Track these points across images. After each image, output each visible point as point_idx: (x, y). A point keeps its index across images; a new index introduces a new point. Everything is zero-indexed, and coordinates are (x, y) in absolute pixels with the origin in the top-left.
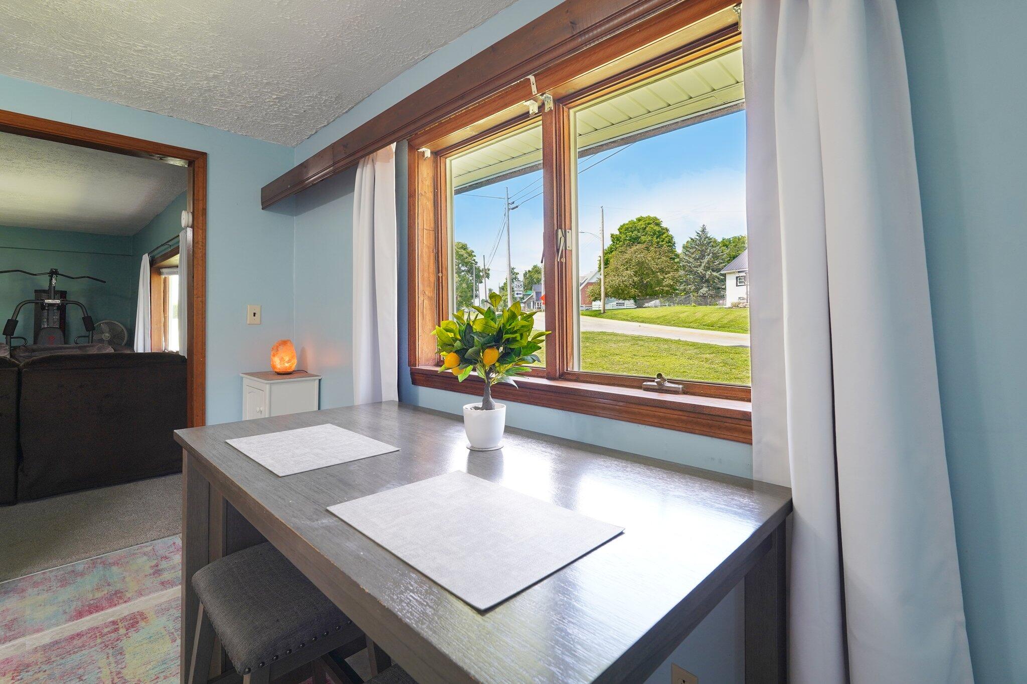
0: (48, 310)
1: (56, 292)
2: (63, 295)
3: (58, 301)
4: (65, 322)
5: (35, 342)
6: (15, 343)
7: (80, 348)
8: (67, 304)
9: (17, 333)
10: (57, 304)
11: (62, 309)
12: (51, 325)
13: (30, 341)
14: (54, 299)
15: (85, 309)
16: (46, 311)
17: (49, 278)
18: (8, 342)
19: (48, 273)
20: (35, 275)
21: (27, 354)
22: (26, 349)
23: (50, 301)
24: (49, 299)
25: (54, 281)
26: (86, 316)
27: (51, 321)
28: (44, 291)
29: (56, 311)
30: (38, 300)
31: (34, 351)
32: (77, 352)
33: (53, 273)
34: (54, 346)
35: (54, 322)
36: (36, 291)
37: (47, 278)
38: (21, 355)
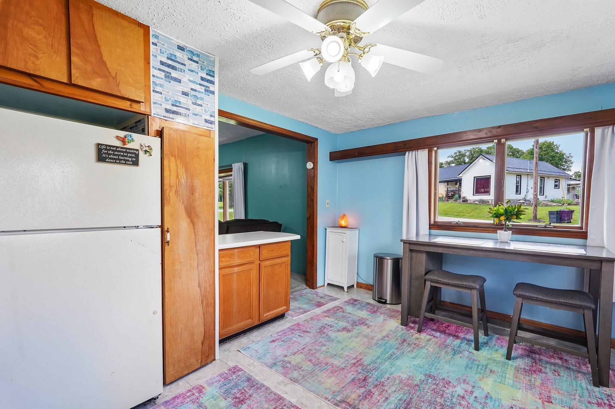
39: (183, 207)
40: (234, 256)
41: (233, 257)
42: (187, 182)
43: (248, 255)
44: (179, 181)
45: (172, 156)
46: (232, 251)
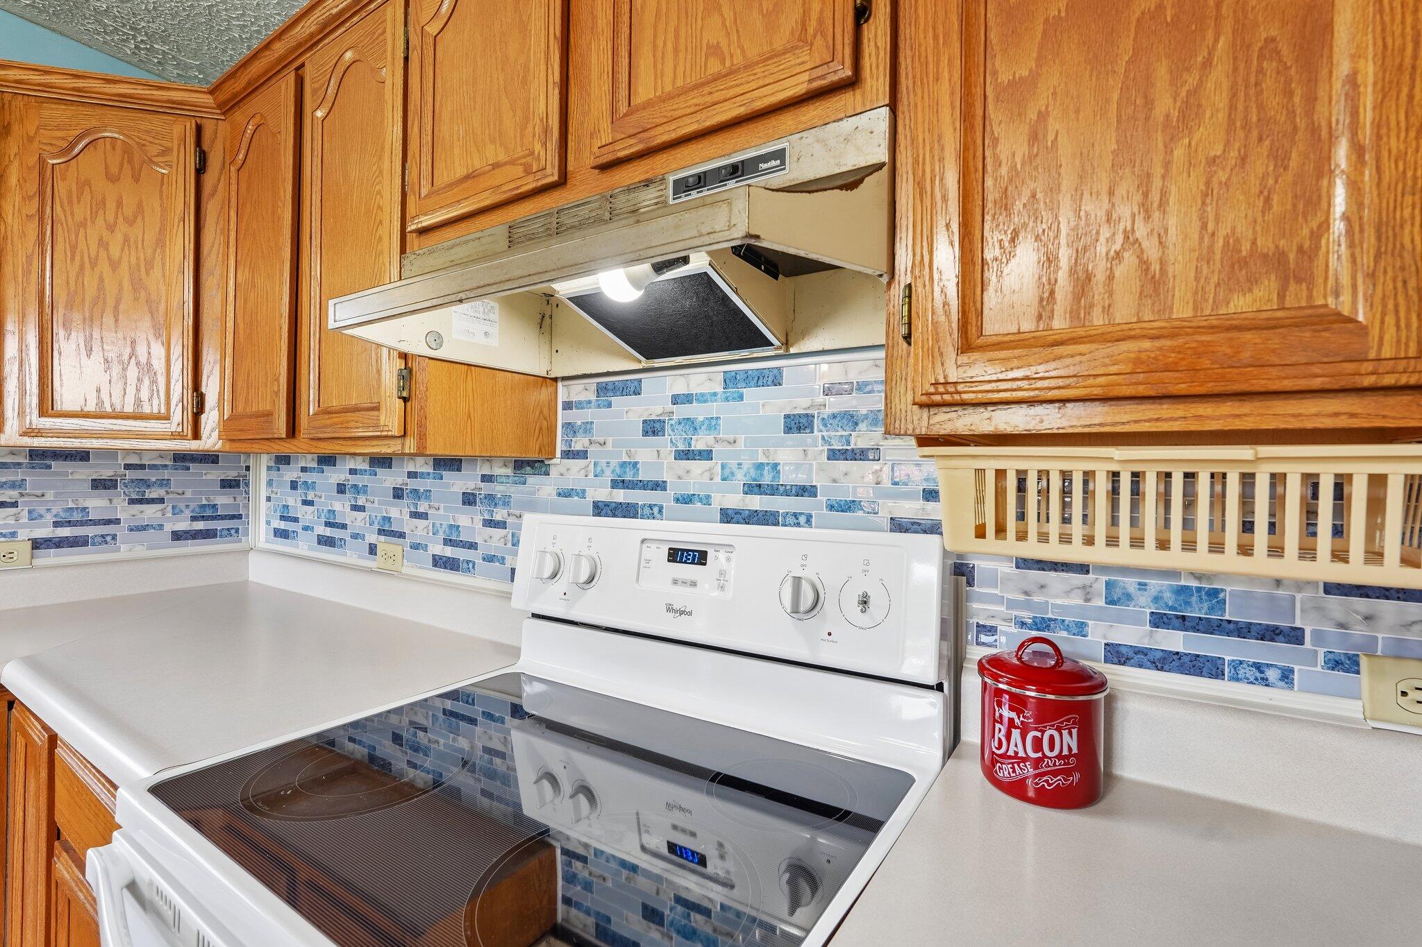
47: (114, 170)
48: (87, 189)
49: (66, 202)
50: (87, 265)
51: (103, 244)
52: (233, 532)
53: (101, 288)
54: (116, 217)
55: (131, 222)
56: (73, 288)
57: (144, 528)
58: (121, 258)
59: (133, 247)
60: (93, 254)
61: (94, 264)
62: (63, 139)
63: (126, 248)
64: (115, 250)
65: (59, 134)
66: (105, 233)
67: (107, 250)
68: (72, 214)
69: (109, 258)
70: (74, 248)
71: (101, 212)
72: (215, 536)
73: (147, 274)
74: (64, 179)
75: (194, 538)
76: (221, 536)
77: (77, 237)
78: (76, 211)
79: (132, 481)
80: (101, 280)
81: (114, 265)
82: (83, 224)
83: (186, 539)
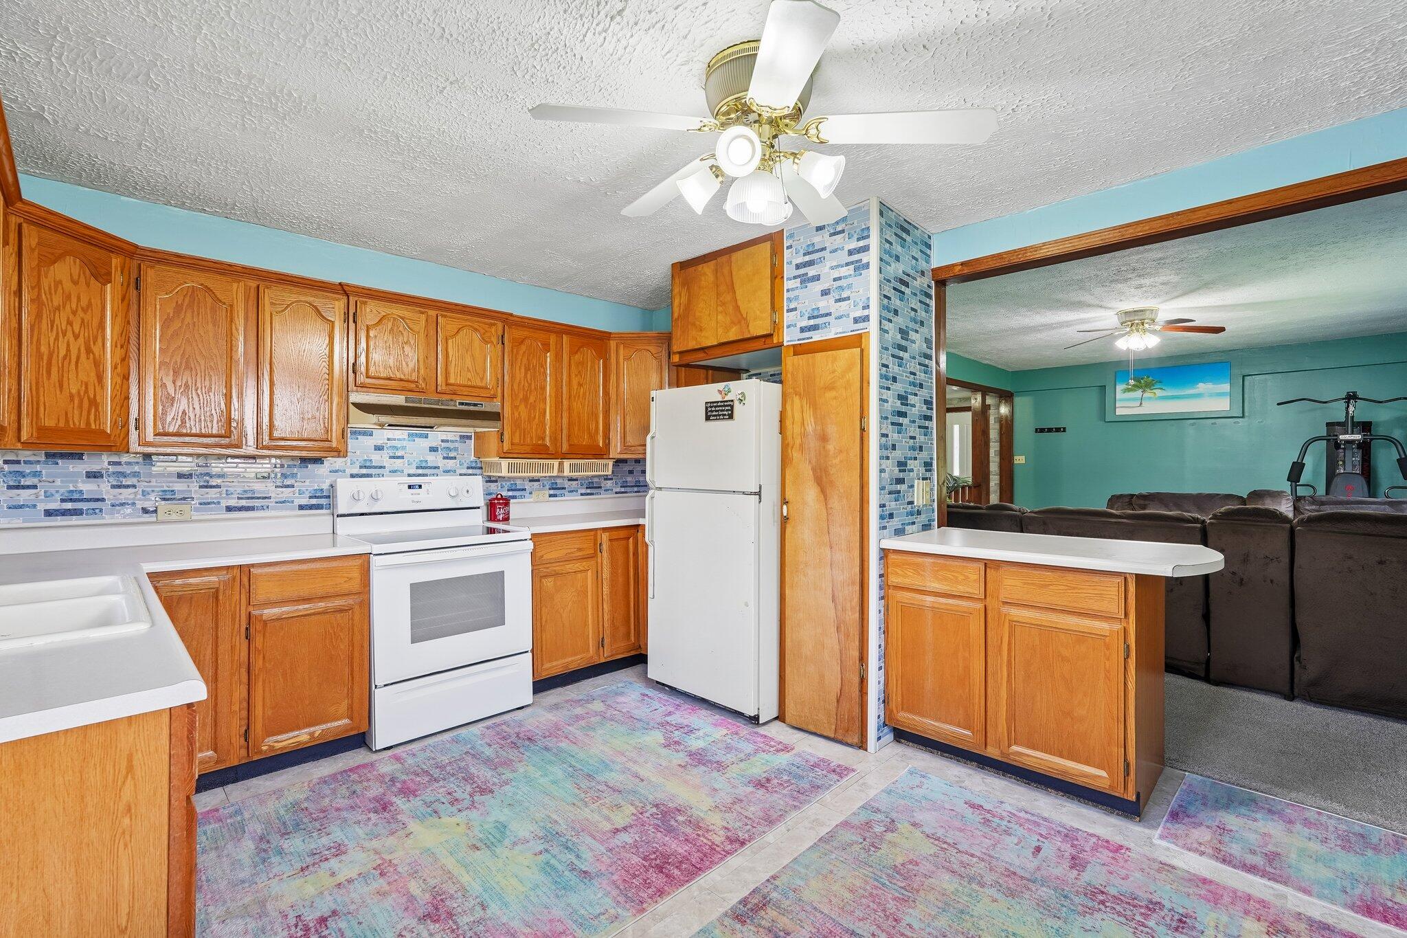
0: (1344, 449)
1: (1355, 425)
2: (1366, 427)
3: (1358, 437)
4: (1369, 466)
5: (1327, 493)
6: (1301, 492)
7: (1391, 504)
8: (1371, 440)
9: (1303, 480)
10: (1358, 440)
11: (1365, 448)
12: (1349, 469)
13: (1321, 490)
14: (1352, 433)
15: (1401, 445)
16: (1341, 451)
17: (1345, 405)
18: (1294, 491)
19: (1343, 399)
20: (1326, 402)
21: (1314, 507)
22: (1314, 500)
23: (1348, 437)
24: (1345, 434)
25: (1351, 409)
26: (1403, 456)
27: (1351, 463)
28: (1339, 424)
29: (1355, 450)
30: (1330, 436)
31: (1322, 503)
32: (1389, 511)
33: (1351, 397)
34: (1352, 498)
35: (1354, 466)
36: (1328, 424)
37: (1343, 404)
38: (1307, 508)
39: (810, 468)
40: (923, 571)
41: (922, 573)
42: (815, 430)
43: (961, 577)
44: (805, 429)
45: (796, 395)
46: (920, 560)
47: (76, 277)
48: (60, 286)
49: (48, 292)
50: (61, 334)
51: (70, 323)
52: (97, 511)
53: (68, 350)
54: (77, 306)
55: (85, 311)
56: (52, 348)
57: (21, 507)
58: (79, 332)
59: (86, 327)
60: (64, 328)
61: (64, 334)
62: (53, 254)
63: (83, 328)
64: (76, 328)
65: (50, 250)
66: (71, 317)
67: (72, 326)
68: (52, 301)
69: (73, 332)
70: (53, 322)
71: (68, 302)
72: (81, 514)
73: (94, 344)
74: (46, 277)
75: (63, 515)
76: (87, 514)
77: (54, 315)
78: (54, 299)
79: (10, 473)
80: (68, 345)
81: (76, 337)
82: (58, 309)
83: (57, 515)
